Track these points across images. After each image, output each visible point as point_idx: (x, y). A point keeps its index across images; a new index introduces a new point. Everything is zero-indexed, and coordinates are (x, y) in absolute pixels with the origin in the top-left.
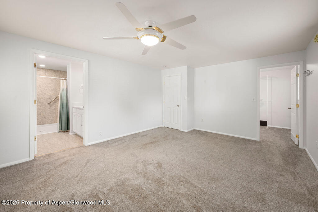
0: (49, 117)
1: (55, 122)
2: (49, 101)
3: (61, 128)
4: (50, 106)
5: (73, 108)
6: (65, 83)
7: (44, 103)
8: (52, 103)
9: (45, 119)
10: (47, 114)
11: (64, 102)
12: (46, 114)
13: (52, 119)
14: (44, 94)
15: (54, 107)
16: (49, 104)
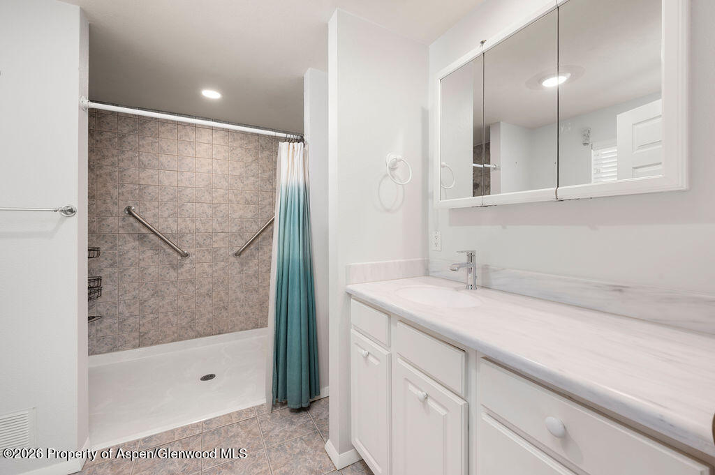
0: (238, 303)
1: (256, 326)
2: (239, 244)
3: (280, 397)
4: (242, 264)
5: (349, 295)
6: (298, 158)
7: (222, 252)
8: (248, 251)
9: (224, 313)
10: (230, 292)
11: (296, 254)
12: (227, 293)
13: (246, 314)
14: (222, 217)
15: (253, 266)
16: (238, 254)
